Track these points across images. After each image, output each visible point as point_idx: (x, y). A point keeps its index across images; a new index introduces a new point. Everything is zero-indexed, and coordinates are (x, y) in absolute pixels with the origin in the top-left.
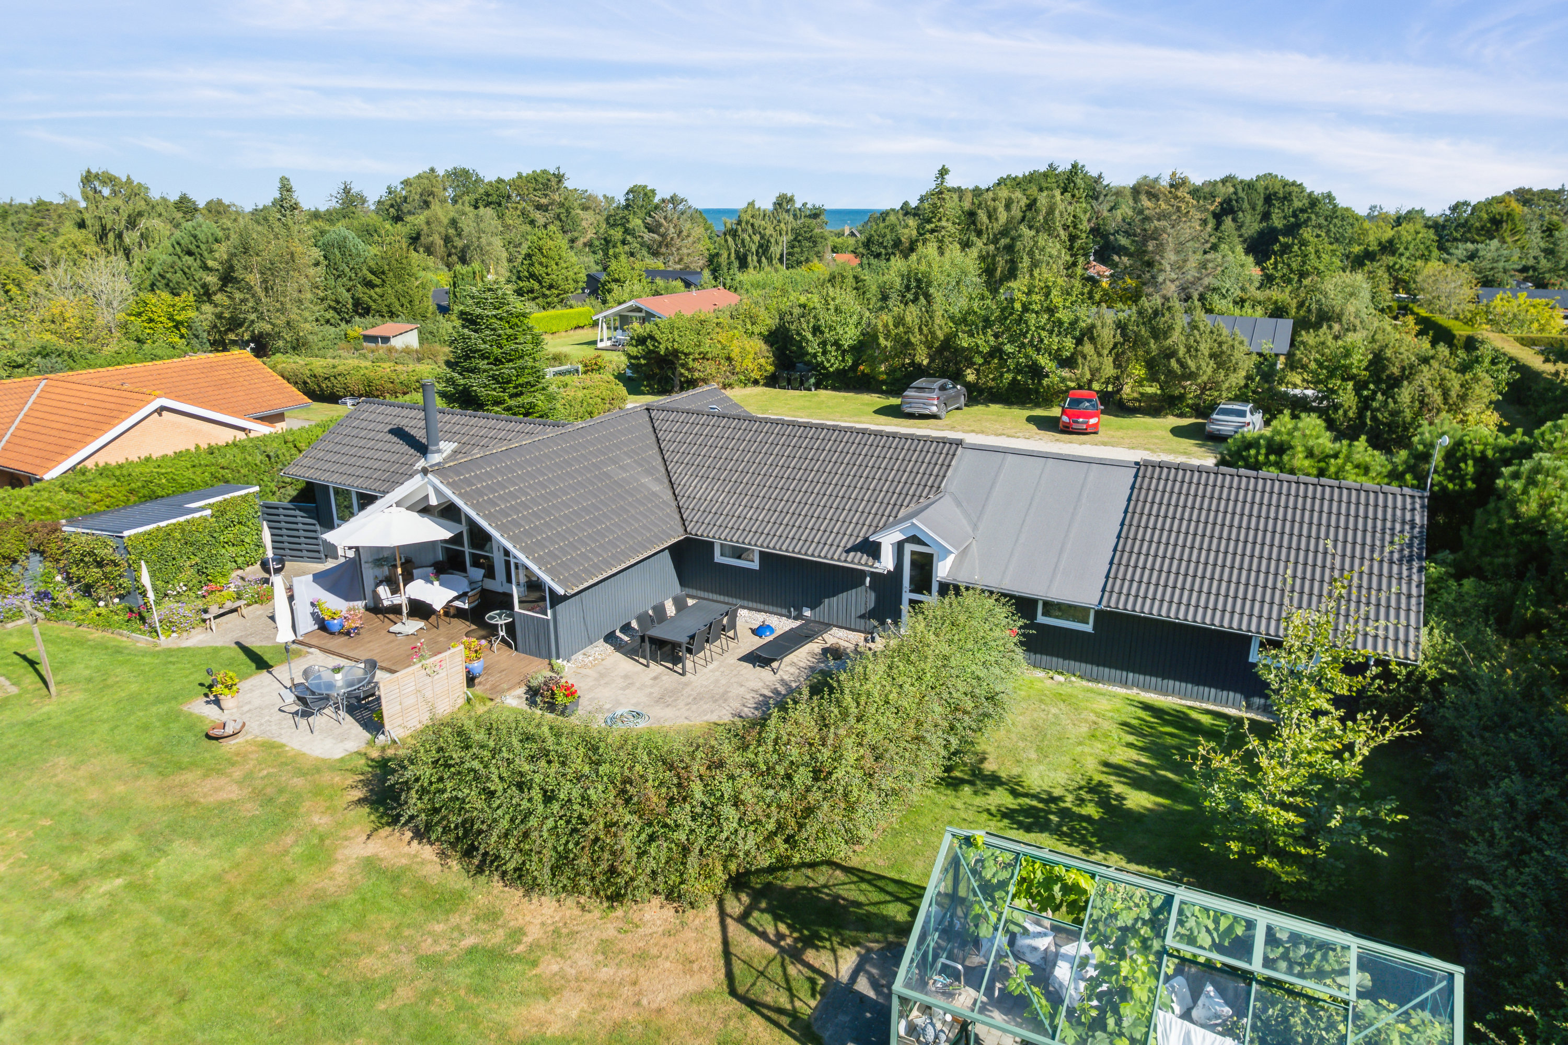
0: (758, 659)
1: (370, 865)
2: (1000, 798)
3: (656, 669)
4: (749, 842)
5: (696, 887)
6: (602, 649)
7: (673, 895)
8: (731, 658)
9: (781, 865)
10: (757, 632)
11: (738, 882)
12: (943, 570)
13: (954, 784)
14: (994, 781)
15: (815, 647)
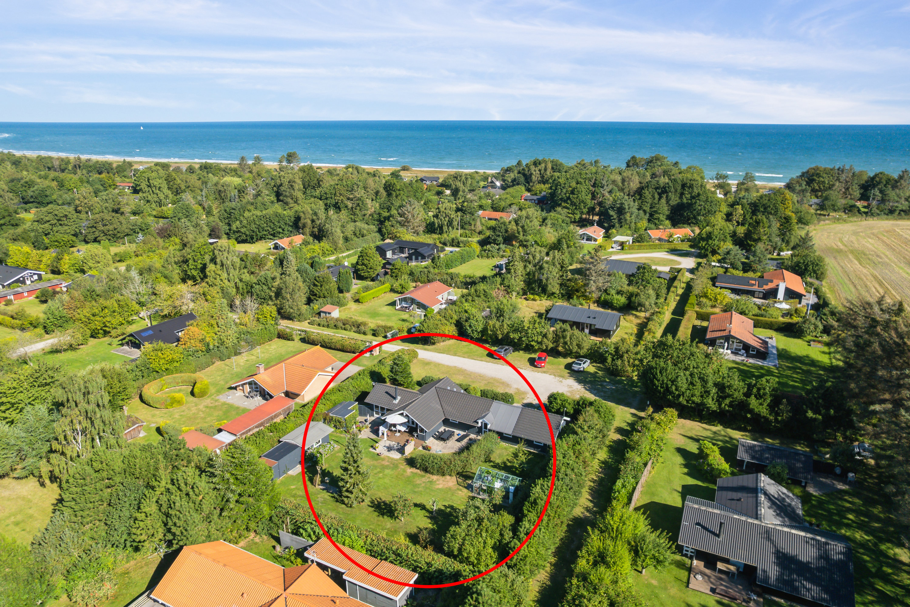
0: (458, 440)
1: (412, 472)
2: (492, 464)
3: (442, 442)
4: (459, 469)
5: (453, 474)
6: (432, 439)
7: (450, 475)
8: (454, 440)
9: (463, 472)
10: (458, 435)
11: (458, 474)
12: (489, 427)
13: (486, 462)
14: (491, 461)
15: (468, 438)
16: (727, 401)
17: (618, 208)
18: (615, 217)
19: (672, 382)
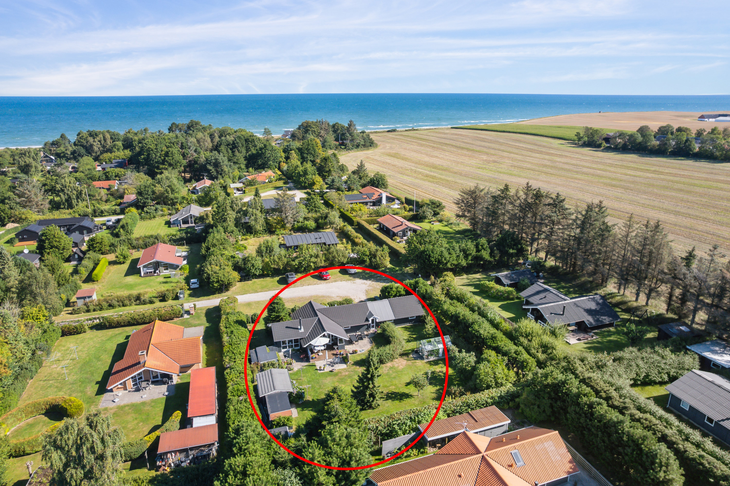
12: (378, 320)
16: (470, 258)
17: (214, 163)
18: (213, 170)
19: (441, 256)
